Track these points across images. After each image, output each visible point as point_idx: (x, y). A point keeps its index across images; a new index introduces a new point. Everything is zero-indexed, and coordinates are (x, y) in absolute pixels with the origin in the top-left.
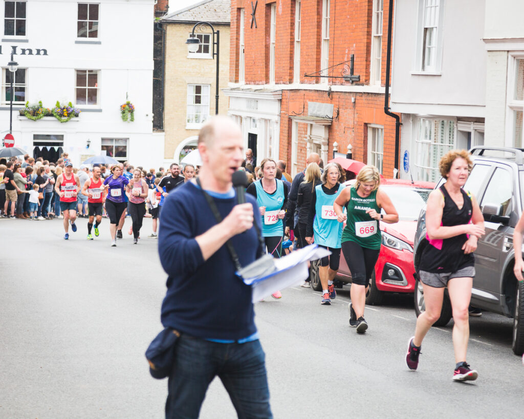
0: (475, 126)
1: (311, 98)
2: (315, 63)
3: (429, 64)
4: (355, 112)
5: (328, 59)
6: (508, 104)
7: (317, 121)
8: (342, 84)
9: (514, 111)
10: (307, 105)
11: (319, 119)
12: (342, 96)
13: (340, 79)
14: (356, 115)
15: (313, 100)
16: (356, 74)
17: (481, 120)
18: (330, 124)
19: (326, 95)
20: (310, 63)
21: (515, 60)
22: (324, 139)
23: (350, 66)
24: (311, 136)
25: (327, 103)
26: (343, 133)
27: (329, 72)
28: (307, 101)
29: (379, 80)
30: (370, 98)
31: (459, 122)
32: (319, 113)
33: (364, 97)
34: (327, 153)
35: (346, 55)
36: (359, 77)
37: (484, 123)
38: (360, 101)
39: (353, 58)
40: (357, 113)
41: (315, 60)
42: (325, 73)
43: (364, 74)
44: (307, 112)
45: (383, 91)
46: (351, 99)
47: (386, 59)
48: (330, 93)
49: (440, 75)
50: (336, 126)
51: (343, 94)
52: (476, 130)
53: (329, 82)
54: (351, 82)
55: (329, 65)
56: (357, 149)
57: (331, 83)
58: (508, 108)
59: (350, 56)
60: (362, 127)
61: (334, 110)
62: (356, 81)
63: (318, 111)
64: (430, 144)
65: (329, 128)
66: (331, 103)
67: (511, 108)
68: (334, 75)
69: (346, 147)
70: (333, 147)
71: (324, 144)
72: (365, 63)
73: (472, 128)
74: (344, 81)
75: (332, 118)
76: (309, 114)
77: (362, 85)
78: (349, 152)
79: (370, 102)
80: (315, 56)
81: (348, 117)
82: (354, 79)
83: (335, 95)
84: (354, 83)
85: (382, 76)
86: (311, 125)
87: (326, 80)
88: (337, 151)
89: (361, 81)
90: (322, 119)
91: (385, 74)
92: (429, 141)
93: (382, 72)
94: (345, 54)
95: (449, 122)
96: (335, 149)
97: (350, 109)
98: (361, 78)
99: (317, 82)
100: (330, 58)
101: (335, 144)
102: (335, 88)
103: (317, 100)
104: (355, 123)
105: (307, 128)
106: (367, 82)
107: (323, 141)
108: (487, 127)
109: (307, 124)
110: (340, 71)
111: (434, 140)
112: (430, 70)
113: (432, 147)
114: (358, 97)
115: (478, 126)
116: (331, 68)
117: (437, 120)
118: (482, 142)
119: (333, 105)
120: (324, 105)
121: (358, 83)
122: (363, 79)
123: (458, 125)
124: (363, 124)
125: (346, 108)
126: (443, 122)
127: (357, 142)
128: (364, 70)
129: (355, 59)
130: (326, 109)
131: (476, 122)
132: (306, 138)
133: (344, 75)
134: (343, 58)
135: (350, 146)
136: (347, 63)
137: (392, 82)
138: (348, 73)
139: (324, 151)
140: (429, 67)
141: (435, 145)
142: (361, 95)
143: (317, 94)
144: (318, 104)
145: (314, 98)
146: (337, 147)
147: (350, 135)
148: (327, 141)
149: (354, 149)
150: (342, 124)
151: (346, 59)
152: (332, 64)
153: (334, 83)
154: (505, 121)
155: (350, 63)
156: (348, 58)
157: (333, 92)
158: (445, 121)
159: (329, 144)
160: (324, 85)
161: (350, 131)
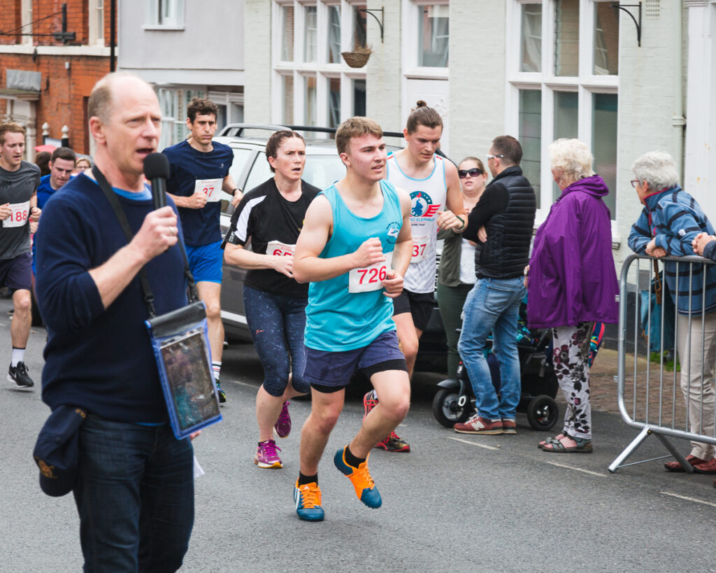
0: (232, 97)
1: (9, 64)
2: (13, 16)
3: (167, 15)
4: (71, 82)
5: (31, 10)
6: (274, 67)
7: (19, 96)
8: (51, 44)
9: (282, 76)
10: (5, 75)
11: (22, 92)
12: (52, 61)
13: (48, 37)
14: (72, 87)
15: (12, 67)
16: (70, 31)
17: (238, 90)
18: (37, 99)
19: (30, 60)
20: (6, 17)
21: (281, 8)
22: (30, 119)
23: (62, 20)
24: (13, 116)
25: (32, 70)
26: (54, 110)
27: (34, 29)
28: (5, 68)
29: (100, 37)
30: (91, 63)
31: (211, 92)
32: (21, 84)
33: (81, 62)
34: (35, 138)
35: (56, 5)
36: (74, 35)
37: (242, 92)
38: (77, 67)
39: (65, 9)
40: (73, 84)
41: (14, 12)
42: (27, 29)
43: (81, 30)
44: (5, 83)
45: (107, 52)
46: (64, 65)
47: (109, 9)
48: (35, 56)
49: (183, 31)
50: (45, 102)
51: (53, 58)
52: (233, 103)
53: (34, 41)
54: (63, 41)
55: (33, 19)
56: (75, 132)
57: (37, 43)
58: (274, 73)
59: (61, 6)
60: (81, 102)
61: (42, 80)
62: (70, 40)
63: (20, 81)
64: (172, 123)
65: (37, 105)
66: (38, 70)
67: (278, 71)
68: (41, 31)
69: (60, 129)
70: (42, 131)
71: (30, 126)
72: (81, 15)
73: (227, 100)
74: (54, 40)
75: (40, 91)
76: (8, 86)
77: (79, 44)
78: (65, 136)
79: (91, 68)
80: (13, 7)
81: (61, 88)
82: (68, 38)
83: (43, 61)
84: (69, 43)
85: (106, 32)
86: (12, 102)
87: (30, 39)
88: (47, 136)
89: (77, 39)
90: (26, 92)
91: (109, 30)
92: (172, 119)
93: (106, 28)
94: (55, 3)
95: (197, 92)
96: (45, 133)
97: (64, 78)
98: (77, 35)
99: (18, 42)
100: (34, 10)
101: (45, 126)
102: (43, 50)
103: (18, 67)
104: (72, 97)
105: (6, 105)
106: (85, 41)
107: (29, 122)
108: (248, 99)
109: (6, 100)
110: (48, 26)
111: (178, 118)
112: (169, 23)
113: (176, 128)
114: (74, 62)
115: (235, 97)
116: (36, 22)
117: (182, 90)
118: (241, 119)
119: (40, 73)
120: (28, 73)
121: (74, 42)
122: (79, 37)
123: (210, 96)
124: (82, 98)
125: (59, 77)
126: (189, 92)
127: (76, 122)
128: (81, 25)
129: (68, 10)
130: (30, 79)
131: (233, 92)
132: (5, 118)
133: (54, 31)
134: (52, 9)
135: (65, 129)
136: (56, 16)
137: (118, 40)
138: (59, 28)
139: (31, 136)
140: (167, 18)
141: (179, 124)
142: (77, 58)
143: (17, 59)
144: (19, 72)
145: (15, 64)
146: (48, 130)
147: (65, 113)
148: (32, 122)
149: (70, 133)
150: (54, 99)
151: (55, 10)
152: (36, 17)
153: (41, 44)
154: (270, 90)
155: (61, 16)
156: (58, 9)
157: (40, 55)
158: (192, 92)
159: (37, 125)
160: (27, 46)
161: (65, 108)
